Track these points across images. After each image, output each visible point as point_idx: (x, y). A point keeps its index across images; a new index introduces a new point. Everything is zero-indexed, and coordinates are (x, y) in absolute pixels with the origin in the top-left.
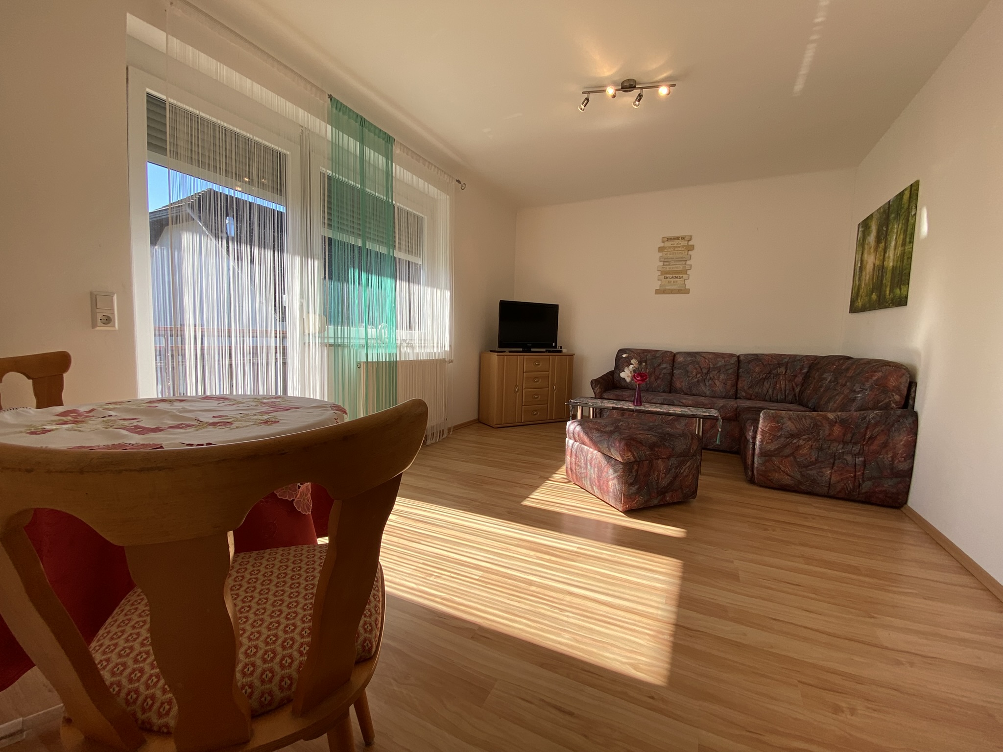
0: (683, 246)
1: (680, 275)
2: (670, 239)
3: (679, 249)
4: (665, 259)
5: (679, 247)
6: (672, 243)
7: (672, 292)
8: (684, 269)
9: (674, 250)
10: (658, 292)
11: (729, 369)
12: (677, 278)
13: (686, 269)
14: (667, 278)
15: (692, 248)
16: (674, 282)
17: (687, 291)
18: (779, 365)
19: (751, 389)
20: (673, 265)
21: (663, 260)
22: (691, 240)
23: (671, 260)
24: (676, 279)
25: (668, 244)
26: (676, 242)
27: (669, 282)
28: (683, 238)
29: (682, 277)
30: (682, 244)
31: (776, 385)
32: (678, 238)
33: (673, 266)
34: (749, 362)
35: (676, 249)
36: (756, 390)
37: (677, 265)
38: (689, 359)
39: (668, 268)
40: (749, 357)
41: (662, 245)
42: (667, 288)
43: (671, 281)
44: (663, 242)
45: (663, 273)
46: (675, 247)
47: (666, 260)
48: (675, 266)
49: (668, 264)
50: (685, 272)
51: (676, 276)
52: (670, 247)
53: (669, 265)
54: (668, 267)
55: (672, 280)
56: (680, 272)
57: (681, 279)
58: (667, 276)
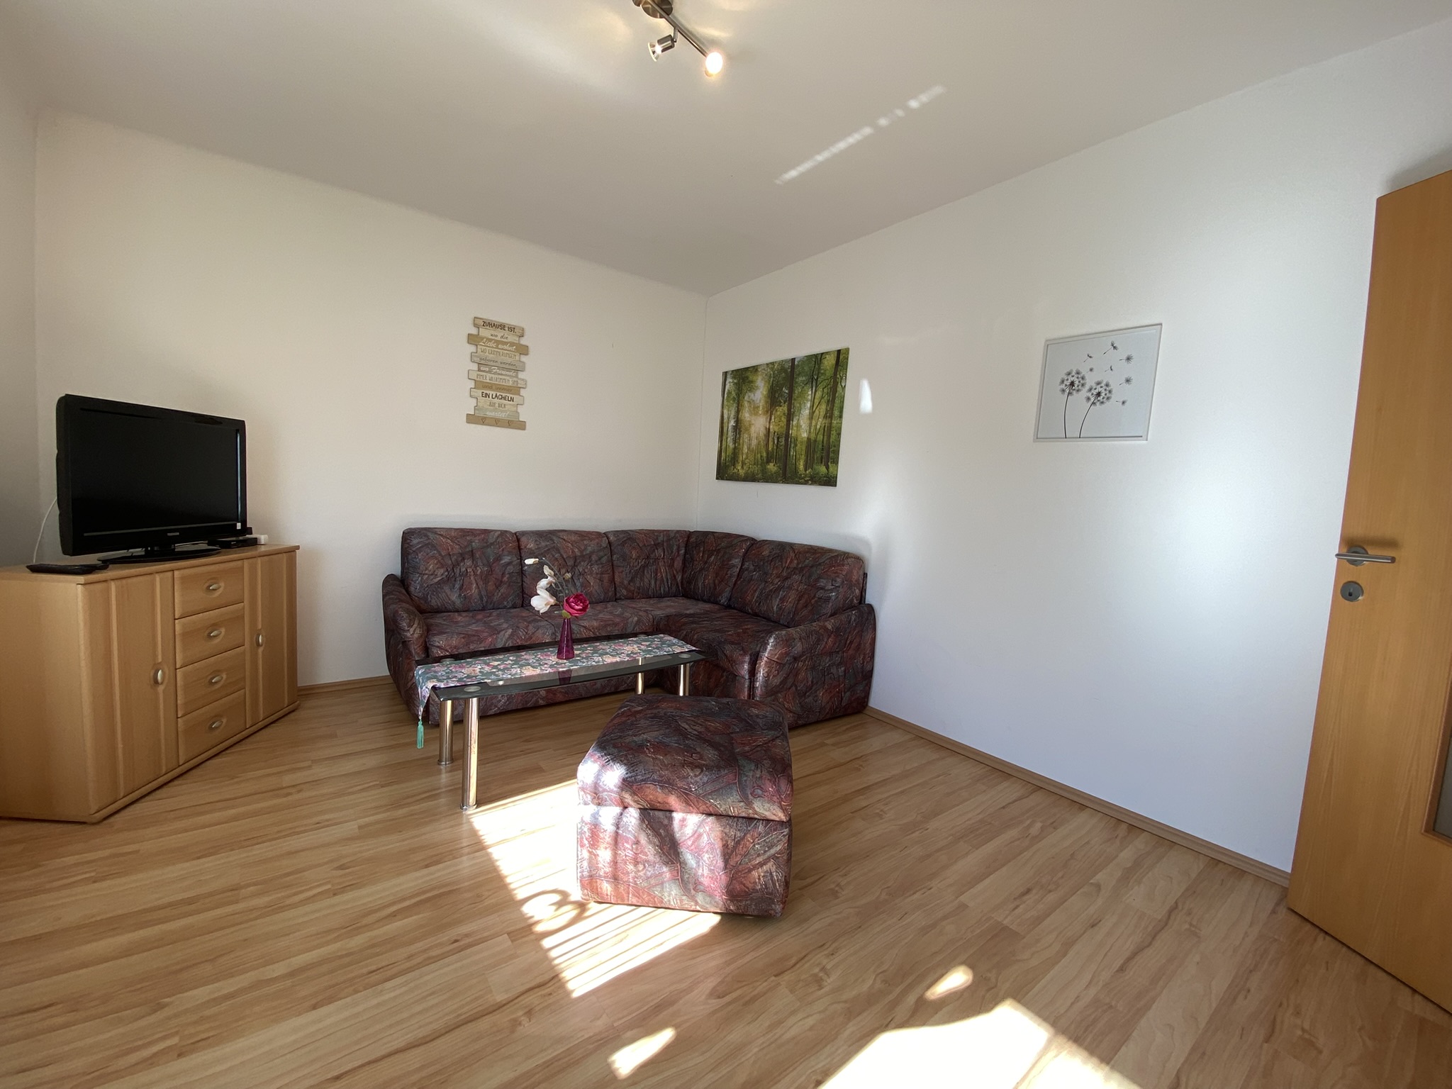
0: (512, 344)
1: (510, 396)
2: (489, 324)
3: (505, 347)
4: (481, 359)
5: (506, 343)
6: (493, 333)
7: (497, 423)
8: (515, 385)
9: (497, 348)
10: (471, 419)
11: (602, 557)
12: (505, 398)
13: (519, 386)
14: (487, 395)
15: (524, 350)
16: (500, 405)
17: (521, 426)
18: (657, 545)
19: (632, 584)
20: (495, 373)
21: (477, 360)
22: (522, 336)
23: (492, 363)
24: (503, 401)
25: (486, 333)
26: (499, 334)
27: (492, 405)
28: (512, 329)
29: (512, 400)
30: (509, 340)
31: (656, 574)
32: (502, 327)
33: (496, 376)
34: (623, 544)
35: (500, 346)
36: (638, 585)
37: (502, 374)
38: (543, 544)
39: (488, 378)
40: (621, 536)
41: (474, 331)
42: (489, 414)
43: (495, 403)
44: (475, 325)
45: (479, 385)
46: (498, 342)
47: (482, 362)
48: (500, 377)
49: (487, 369)
50: (516, 390)
51: (504, 395)
52: (490, 340)
53: (490, 372)
54: (489, 375)
55: (496, 400)
56: (508, 389)
57: (511, 402)
58: (488, 392)
